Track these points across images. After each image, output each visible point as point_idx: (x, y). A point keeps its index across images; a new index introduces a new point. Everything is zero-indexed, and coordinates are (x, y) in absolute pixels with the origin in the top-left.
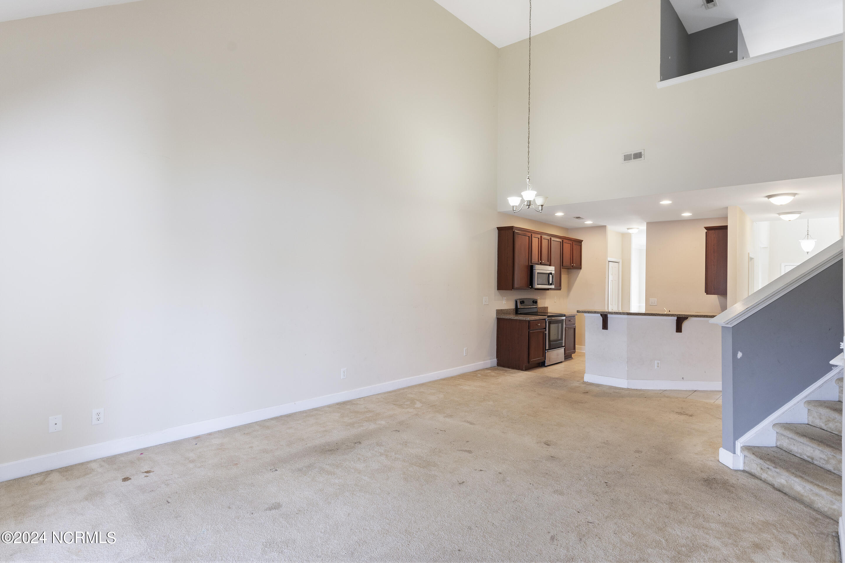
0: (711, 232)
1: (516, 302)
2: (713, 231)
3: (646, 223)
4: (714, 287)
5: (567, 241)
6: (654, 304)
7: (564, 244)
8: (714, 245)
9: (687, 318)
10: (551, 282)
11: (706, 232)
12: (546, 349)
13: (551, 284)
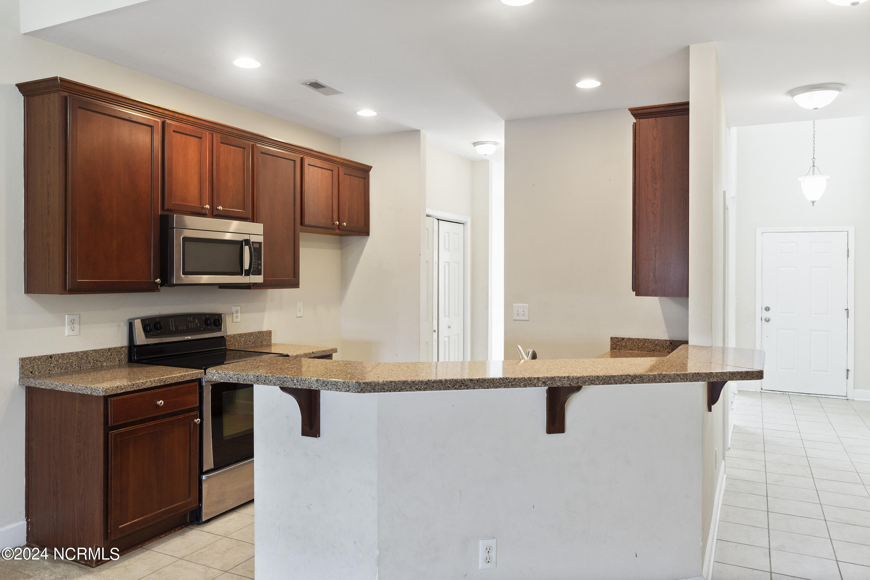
0: (645, 122)
1: (131, 326)
2: (651, 121)
3: (503, 123)
4: (654, 275)
5: (318, 162)
6: (523, 318)
7: (306, 168)
8: (654, 160)
9: (579, 388)
10: (246, 266)
11: (635, 126)
12: (205, 469)
13: (248, 273)
